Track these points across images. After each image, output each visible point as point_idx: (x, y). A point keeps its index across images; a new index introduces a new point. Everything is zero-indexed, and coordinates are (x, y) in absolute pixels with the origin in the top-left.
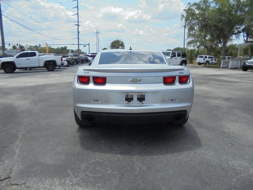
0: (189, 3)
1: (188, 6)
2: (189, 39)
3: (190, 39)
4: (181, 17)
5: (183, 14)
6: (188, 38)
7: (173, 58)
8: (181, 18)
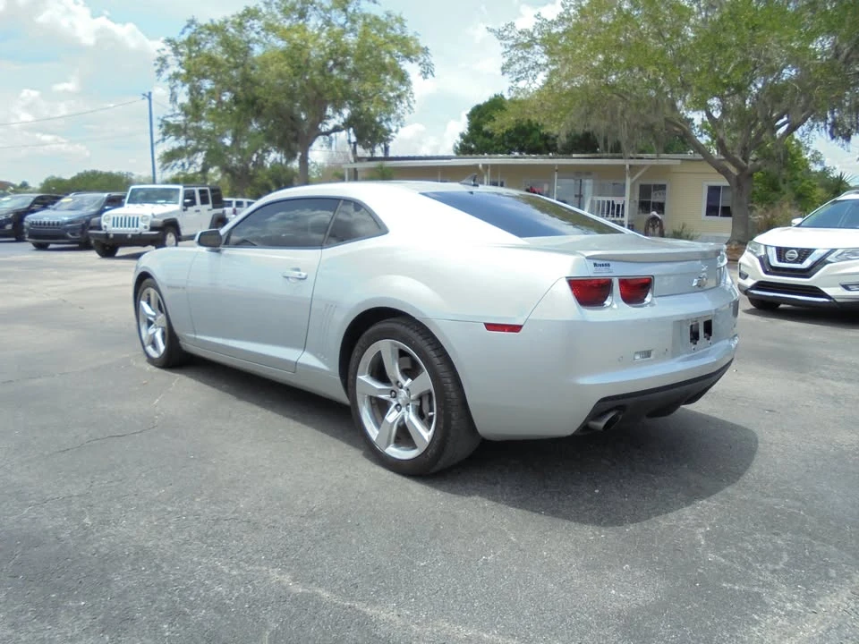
0: (192, 22)
1: (189, 31)
2: (167, 141)
3: (172, 143)
4: (156, 65)
5: (165, 53)
6: (164, 140)
7: (189, 208)
8: (157, 68)
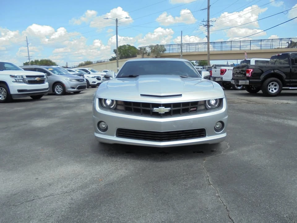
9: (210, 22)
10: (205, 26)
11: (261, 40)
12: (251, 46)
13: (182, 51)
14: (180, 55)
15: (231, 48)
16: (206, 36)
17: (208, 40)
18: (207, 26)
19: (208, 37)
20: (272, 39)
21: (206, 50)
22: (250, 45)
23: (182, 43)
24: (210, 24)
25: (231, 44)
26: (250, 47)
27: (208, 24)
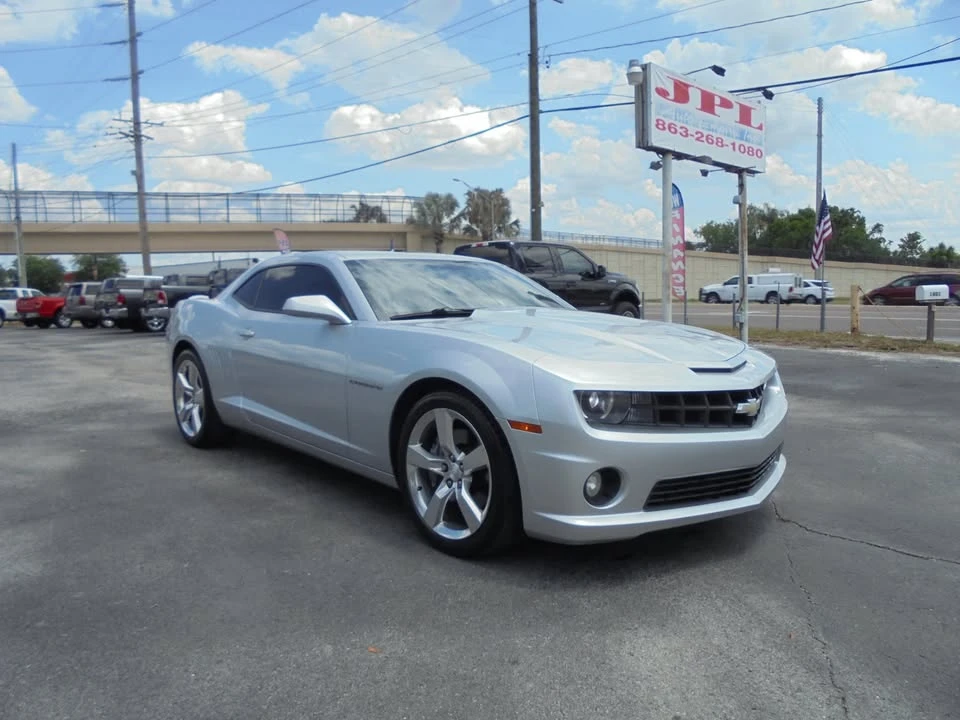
9: (143, 126)
10: (127, 136)
11: (258, 195)
12: (231, 211)
13: (18, 218)
14: (11, 235)
15: (167, 214)
16: (133, 173)
17: (140, 185)
18: (132, 139)
19: (139, 175)
20: (288, 195)
21: (136, 218)
22: (228, 209)
23: (16, 188)
24: (143, 133)
25: (167, 204)
26: (228, 214)
27: (135, 129)
